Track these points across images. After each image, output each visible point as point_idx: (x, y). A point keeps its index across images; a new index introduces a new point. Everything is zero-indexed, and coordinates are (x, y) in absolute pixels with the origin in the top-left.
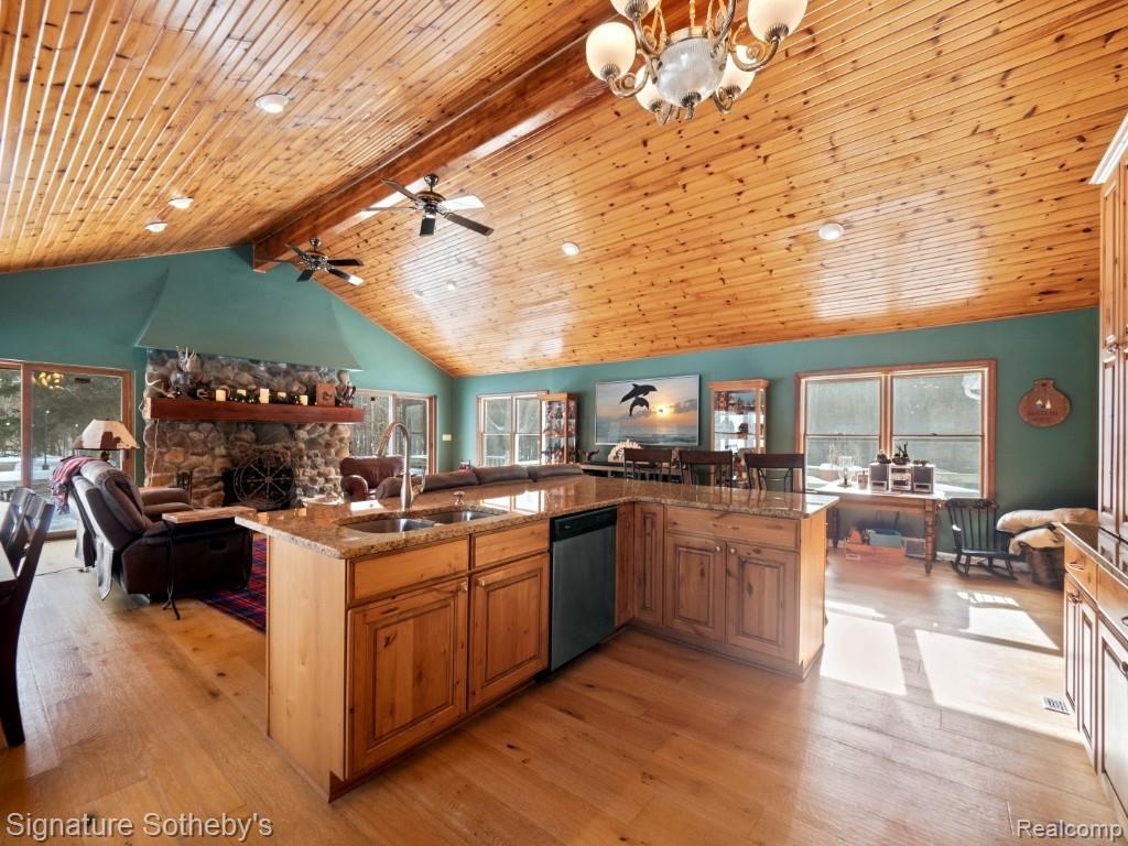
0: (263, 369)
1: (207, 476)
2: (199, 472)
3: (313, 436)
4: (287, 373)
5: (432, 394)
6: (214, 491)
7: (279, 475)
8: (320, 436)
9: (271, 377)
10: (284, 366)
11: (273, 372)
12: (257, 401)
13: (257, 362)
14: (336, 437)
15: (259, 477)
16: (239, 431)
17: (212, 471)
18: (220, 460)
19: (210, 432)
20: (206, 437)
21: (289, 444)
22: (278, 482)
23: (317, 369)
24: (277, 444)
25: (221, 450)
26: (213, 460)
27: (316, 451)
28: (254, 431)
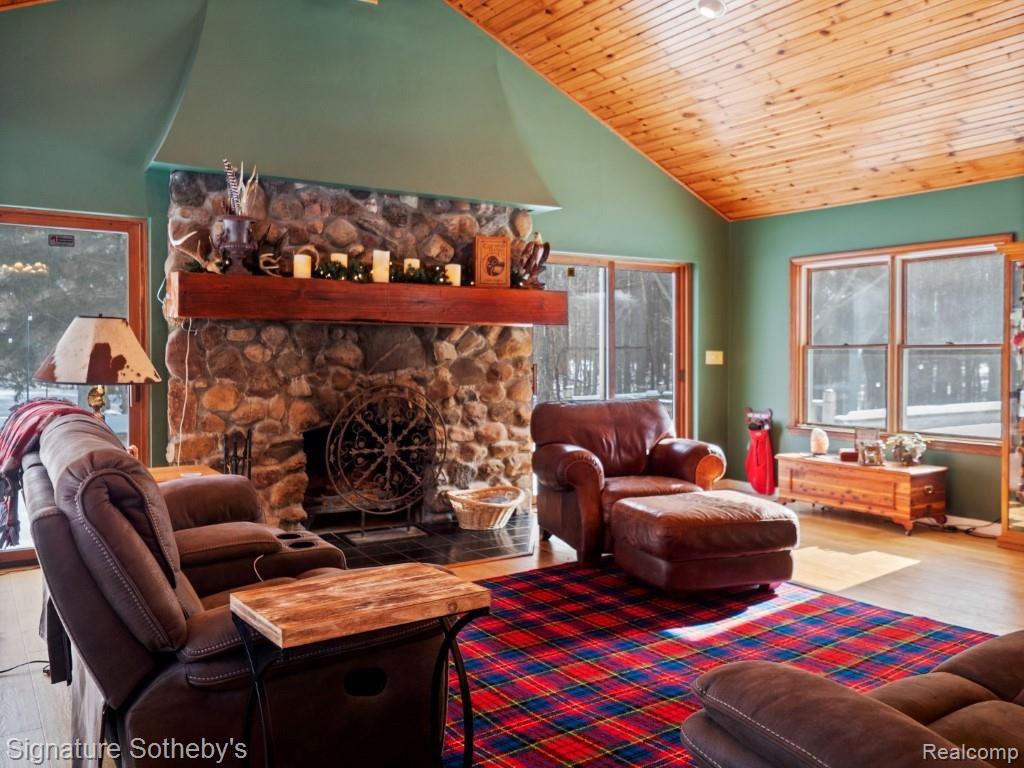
0: (374, 209)
1: (278, 439)
2: (262, 431)
3: (465, 354)
4: (418, 218)
5: (683, 261)
6: (290, 471)
7: (407, 441)
8: (477, 354)
9: (389, 228)
10: (412, 202)
11: (394, 217)
12: (369, 279)
13: (363, 194)
14: (508, 357)
15: (372, 443)
16: (331, 344)
17: (285, 429)
18: (300, 406)
19: (283, 344)
20: (274, 357)
21: (420, 373)
22: (405, 455)
23: (474, 206)
24: (401, 372)
25: (301, 385)
26: (288, 407)
27: (472, 387)
28: (359, 343)
